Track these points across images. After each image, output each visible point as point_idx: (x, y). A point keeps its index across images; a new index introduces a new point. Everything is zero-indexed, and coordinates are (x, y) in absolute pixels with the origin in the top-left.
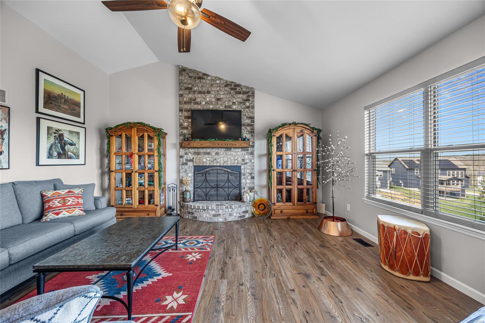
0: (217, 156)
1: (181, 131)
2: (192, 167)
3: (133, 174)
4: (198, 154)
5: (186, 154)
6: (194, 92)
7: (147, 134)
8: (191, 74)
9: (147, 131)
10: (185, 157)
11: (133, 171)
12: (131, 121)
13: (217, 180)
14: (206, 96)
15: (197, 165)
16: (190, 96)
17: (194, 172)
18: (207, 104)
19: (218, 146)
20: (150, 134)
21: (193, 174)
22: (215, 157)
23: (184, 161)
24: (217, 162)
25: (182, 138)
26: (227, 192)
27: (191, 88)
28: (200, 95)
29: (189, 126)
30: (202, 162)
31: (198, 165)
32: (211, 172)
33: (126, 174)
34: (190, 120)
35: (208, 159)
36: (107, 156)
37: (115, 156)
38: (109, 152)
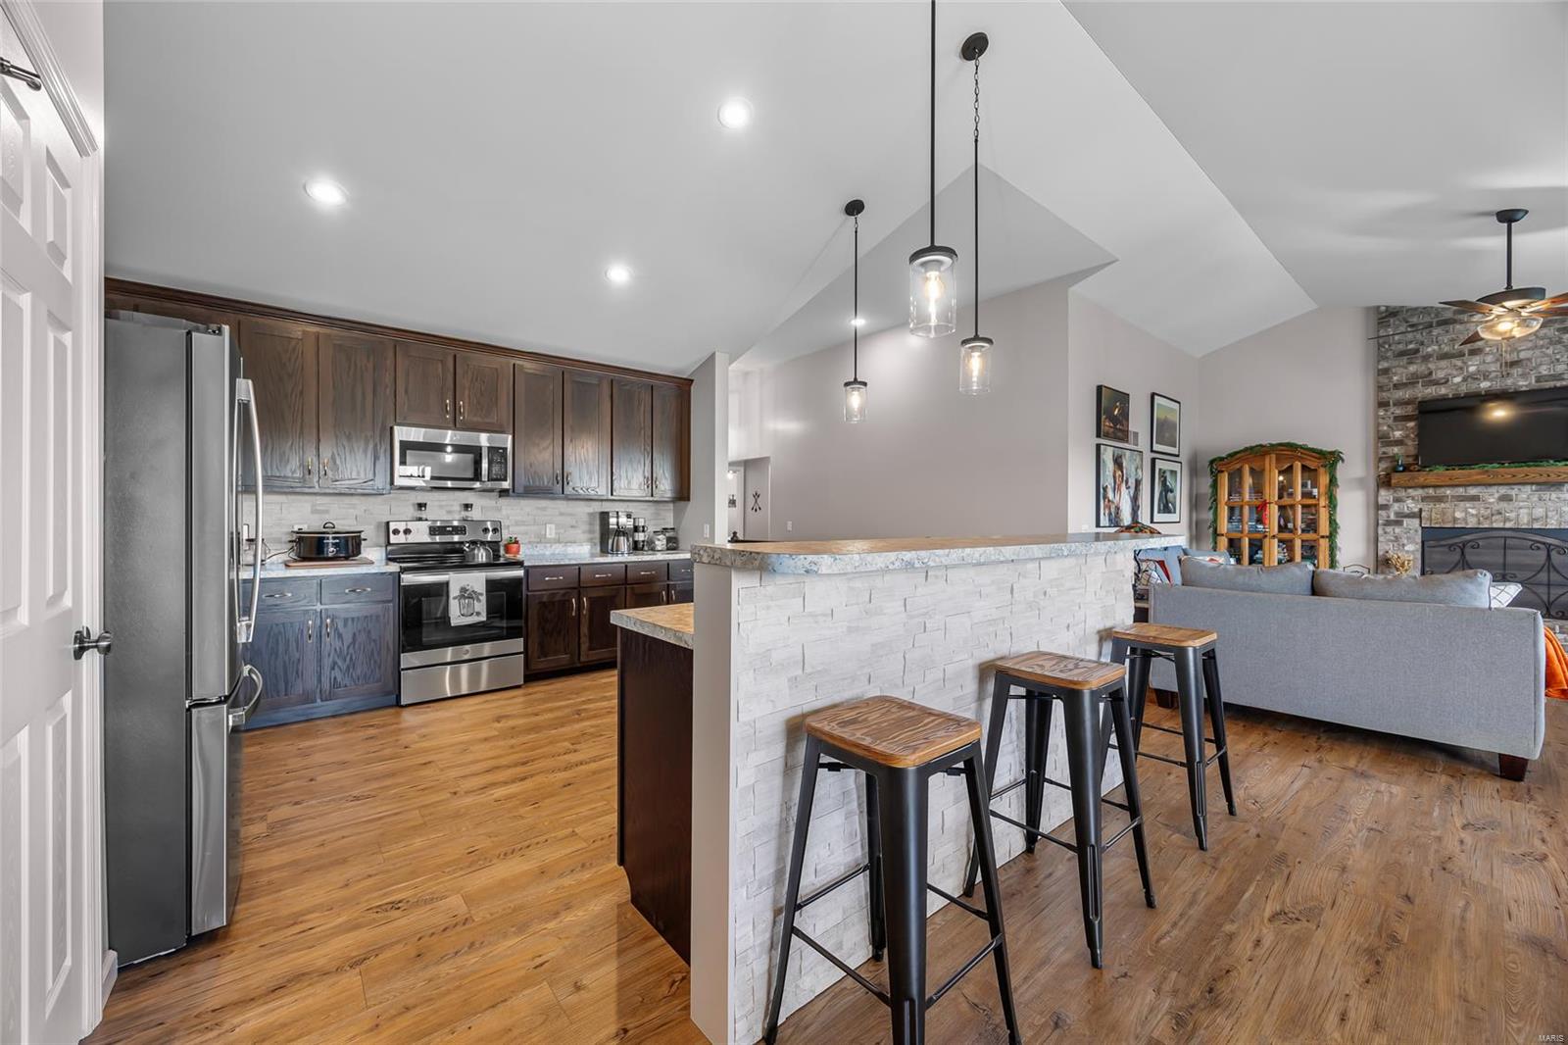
0: (1504, 505)
1: (1384, 449)
2: (1416, 531)
3: (1267, 541)
4: (1440, 499)
5: (1397, 500)
6: (1426, 358)
7: (1299, 464)
8: (1415, 320)
9: (1300, 459)
10: (1396, 507)
11: (1266, 536)
12: (1264, 443)
13: (1505, 565)
14: (1465, 363)
15: (1433, 526)
16: (1412, 368)
17: (1423, 542)
18: (1469, 380)
19: (1514, 480)
20: (1307, 463)
21: (1419, 546)
22: (1496, 507)
23: (1392, 517)
24: (1507, 520)
25: (1383, 465)
26: (1545, 598)
27: (1417, 351)
28: (1444, 363)
29: (1407, 436)
30: (1450, 518)
31: (1437, 526)
32: (1481, 543)
33: (1250, 540)
34: (1411, 424)
35: (1473, 511)
36: (1210, 508)
37: (1226, 508)
38: (1215, 500)
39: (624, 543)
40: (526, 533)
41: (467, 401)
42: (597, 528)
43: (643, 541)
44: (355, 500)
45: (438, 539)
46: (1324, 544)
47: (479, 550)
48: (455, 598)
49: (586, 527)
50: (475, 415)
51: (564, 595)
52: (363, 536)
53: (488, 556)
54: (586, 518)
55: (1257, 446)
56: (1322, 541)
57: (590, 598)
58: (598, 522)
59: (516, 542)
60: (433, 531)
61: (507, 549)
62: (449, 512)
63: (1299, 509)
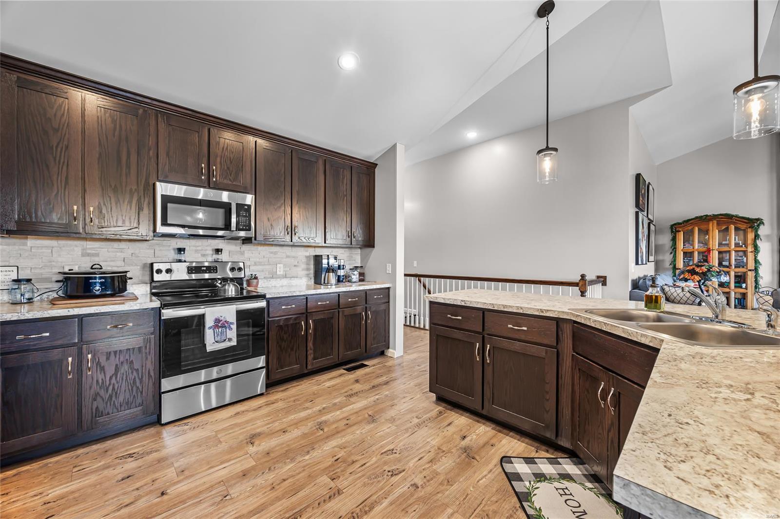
7: (733, 226)
9: (734, 223)
20: (739, 226)
36: (671, 253)
37: (682, 252)
38: (675, 248)
39: (332, 278)
40: (263, 271)
41: (218, 166)
42: (312, 267)
43: (343, 276)
44: (123, 245)
45: (194, 276)
46: (751, 276)
47: (229, 286)
48: (210, 328)
49: (304, 266)
50: (225, 178)
51: (296, 319)
52: (129, 275)
53: (236, 291)
54: (304, 260)
55: (704, 216)
56: (749, 273)
57: (314, 320)
58: (312, 262)
59: (256, 278)
60: (190, 270)
61: (249, 285)
62: (203, 255)
63: (733, 253)
